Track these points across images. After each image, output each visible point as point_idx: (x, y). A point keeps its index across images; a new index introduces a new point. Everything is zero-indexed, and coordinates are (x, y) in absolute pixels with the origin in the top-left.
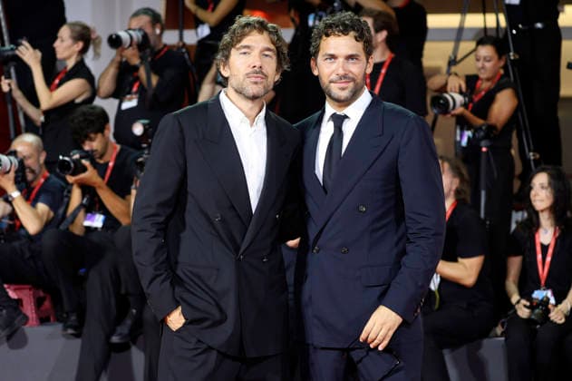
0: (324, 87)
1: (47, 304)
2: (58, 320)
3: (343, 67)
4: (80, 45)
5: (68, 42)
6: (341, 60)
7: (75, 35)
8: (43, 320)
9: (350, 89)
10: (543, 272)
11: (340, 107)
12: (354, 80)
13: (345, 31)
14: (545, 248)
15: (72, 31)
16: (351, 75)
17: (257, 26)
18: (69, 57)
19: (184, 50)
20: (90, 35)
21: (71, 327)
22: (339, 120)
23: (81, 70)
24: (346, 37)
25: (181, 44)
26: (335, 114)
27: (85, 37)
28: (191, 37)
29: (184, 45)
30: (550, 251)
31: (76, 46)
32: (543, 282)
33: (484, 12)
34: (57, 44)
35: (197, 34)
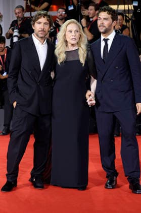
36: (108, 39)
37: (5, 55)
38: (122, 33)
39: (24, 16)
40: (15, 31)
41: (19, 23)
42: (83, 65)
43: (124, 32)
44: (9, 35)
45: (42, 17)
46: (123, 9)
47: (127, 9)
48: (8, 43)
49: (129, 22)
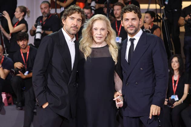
1: (11, 99)
2: (14, 104)
3: (131, 23)
4: (23, 13)
5: (19, 13)
6: (130, 20)
7: (21, 10)
8: (9, 104)
9: (134, 30)
10: (175, 89)
11: (132, 36)
12: (135, 27)
14: (175, 82)
15: (20, 9)
16: (134, 25)
18: (20, 18)
19: (57, 15)
20: (26, 10)
21: (19, 107)
22: (132, 40)
23: (23, 21)
24: (131, 13)
25: (56, 13)
26: (131, 38)
27: (25, 11)
28: (59, 11)
29: (57, 14)
30: (177, 82)
31: (22, 14)
32: (174, 92)
34: (16, 13)
35: (61, 10)
36: (134, 39)
37: (28, 53)
38: (152, 33)
39: (49, 12)
40: (38, 27)
41: (44, 19)
42: (116, 63)
43: (155, 32)
44: (32, 32)
45: (77, 12)
46: (155, 8)
47: (159, 8)
48: (31, 40)
49: (160, 22)
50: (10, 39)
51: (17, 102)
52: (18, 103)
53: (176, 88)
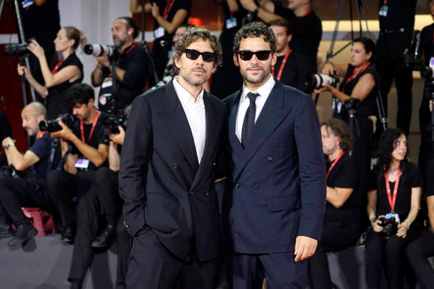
0: (242, 74)
1: (50, 221)
2: (58, 232)
4: (73, 42)
5: (64, 39)
7: (69, 35)
8: (48, 232)
9: (260, 75)
10: (392, 202)
11: (253, 87)
12: (262, 68)
13: (258, 35)
14: (392, 185)
15: (68, 32)
16: (261, 65)
17: (202, 35)
18: (65, 50)
19: (145, 46)
21: (66, 237)
22: (253, 97)
23: (73, 60)
24: (257, 39)
25: (143, 42)
26: (250, 93)
27: (76, 36)
29: (145, 43)
30: (396, 186)
31: (70, 42)
32: (393, 207)
33: (352, 19)
34: (57, 41)
35: (154, 35)
45: (201, 39)
47: (358, 29)
50: (47, 97)
51: (62, 229)
52: (65, 230)
53: (394, 199)
